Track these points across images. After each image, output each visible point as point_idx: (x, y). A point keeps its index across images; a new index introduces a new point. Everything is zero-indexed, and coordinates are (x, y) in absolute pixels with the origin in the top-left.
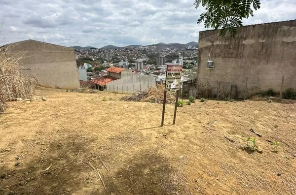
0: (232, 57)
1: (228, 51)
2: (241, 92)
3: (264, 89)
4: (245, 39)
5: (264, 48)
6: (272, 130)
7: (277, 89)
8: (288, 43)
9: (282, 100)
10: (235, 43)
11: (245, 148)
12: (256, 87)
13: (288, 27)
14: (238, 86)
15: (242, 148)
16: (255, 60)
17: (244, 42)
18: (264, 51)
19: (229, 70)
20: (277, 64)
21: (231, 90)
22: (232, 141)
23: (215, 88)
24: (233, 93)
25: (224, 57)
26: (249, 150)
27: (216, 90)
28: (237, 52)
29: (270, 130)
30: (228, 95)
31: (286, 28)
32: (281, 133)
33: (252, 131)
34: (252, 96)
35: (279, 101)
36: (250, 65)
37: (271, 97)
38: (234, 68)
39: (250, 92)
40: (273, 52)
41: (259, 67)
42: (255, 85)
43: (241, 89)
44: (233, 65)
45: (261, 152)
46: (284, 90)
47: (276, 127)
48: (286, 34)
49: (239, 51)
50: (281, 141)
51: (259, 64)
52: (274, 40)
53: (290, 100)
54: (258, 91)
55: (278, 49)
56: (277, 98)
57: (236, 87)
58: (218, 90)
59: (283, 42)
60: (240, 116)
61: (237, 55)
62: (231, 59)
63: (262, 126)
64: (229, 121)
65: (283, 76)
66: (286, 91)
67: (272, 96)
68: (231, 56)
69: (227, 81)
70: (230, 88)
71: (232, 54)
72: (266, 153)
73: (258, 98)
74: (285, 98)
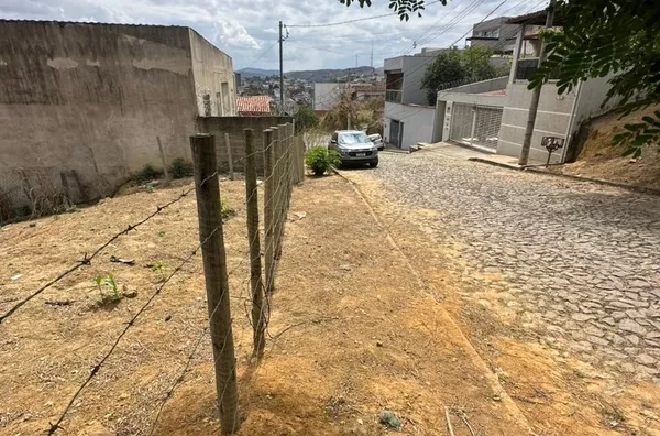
0: (33, 102)
1: (17, 86)
2: (90, 184)
3: (137, 167)
4: (51, 56)
5: (104, 81)
6: (157, 243)
7: (158, 164)
8: (144, 71)
9: (173, 183)
10: (28, 66)
11: (99, 303)
12: (121, 167)
13: (134, 38)
14: (80, 171)
15: (92, 308)
16: (96, 108)
17: (50, 63)
18: (106, 86)
19: (40, 137)
20: (140, 114)
21: (65, 183)
22: (67, 303)
23: (17, 188)
24: (73, 190)
25: (10, 103)
26: (110, 303)
27: (21, 193)
28: (43, 87)
29: (152, 245)
30: (61, 198)
31: (130, 39)
32: (170, 242)
33: (115, 260)
34: (118, 187)
35: (168, 186)
36: (88, 120)
37: (154, 182)
38: (52, 131)
39: (112, 180)
40: (124, 89)
41: (109, 123)
42: (115, 164)
43: (88, 178)
44: (46, 120)
45: (134, 295)
46: (169, 162)
47: (161, 234)
48: (135, 52)
49: (48, 88)
50: (170, 257)
51: (107, 117)
52: (117, 63)
53: (184, 180)
54: (127, 176)
55: (132, 84)
56: (164, 181)
57: (74, 174)
58: (25, 191)
59: (136, 69)
60: (88, 239)
61: (45, 95)
62: (32, 107)
63: (137, 243)
64: (58, 259)
65: (158, 138)
66: (174, 164)
67: (156, 178)
68: (28, 99)
69: (46, 164)
70: (58, 181)
71: (29, 92)
72: (145, 292)
73: (130, 189)
74: (176, 177)
